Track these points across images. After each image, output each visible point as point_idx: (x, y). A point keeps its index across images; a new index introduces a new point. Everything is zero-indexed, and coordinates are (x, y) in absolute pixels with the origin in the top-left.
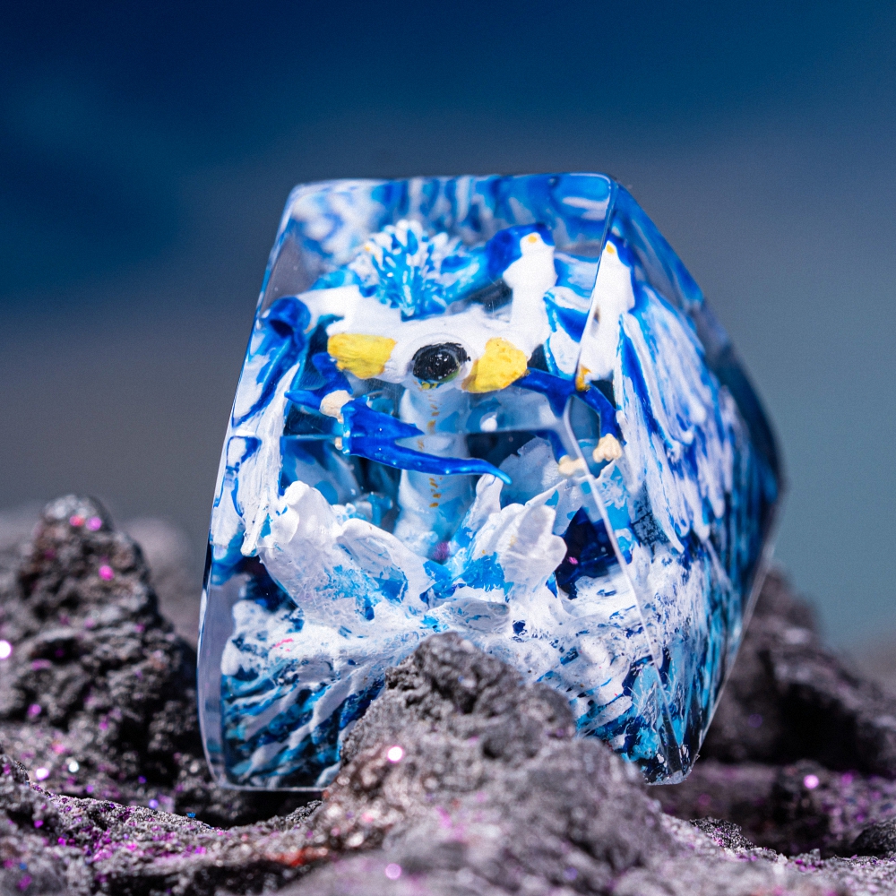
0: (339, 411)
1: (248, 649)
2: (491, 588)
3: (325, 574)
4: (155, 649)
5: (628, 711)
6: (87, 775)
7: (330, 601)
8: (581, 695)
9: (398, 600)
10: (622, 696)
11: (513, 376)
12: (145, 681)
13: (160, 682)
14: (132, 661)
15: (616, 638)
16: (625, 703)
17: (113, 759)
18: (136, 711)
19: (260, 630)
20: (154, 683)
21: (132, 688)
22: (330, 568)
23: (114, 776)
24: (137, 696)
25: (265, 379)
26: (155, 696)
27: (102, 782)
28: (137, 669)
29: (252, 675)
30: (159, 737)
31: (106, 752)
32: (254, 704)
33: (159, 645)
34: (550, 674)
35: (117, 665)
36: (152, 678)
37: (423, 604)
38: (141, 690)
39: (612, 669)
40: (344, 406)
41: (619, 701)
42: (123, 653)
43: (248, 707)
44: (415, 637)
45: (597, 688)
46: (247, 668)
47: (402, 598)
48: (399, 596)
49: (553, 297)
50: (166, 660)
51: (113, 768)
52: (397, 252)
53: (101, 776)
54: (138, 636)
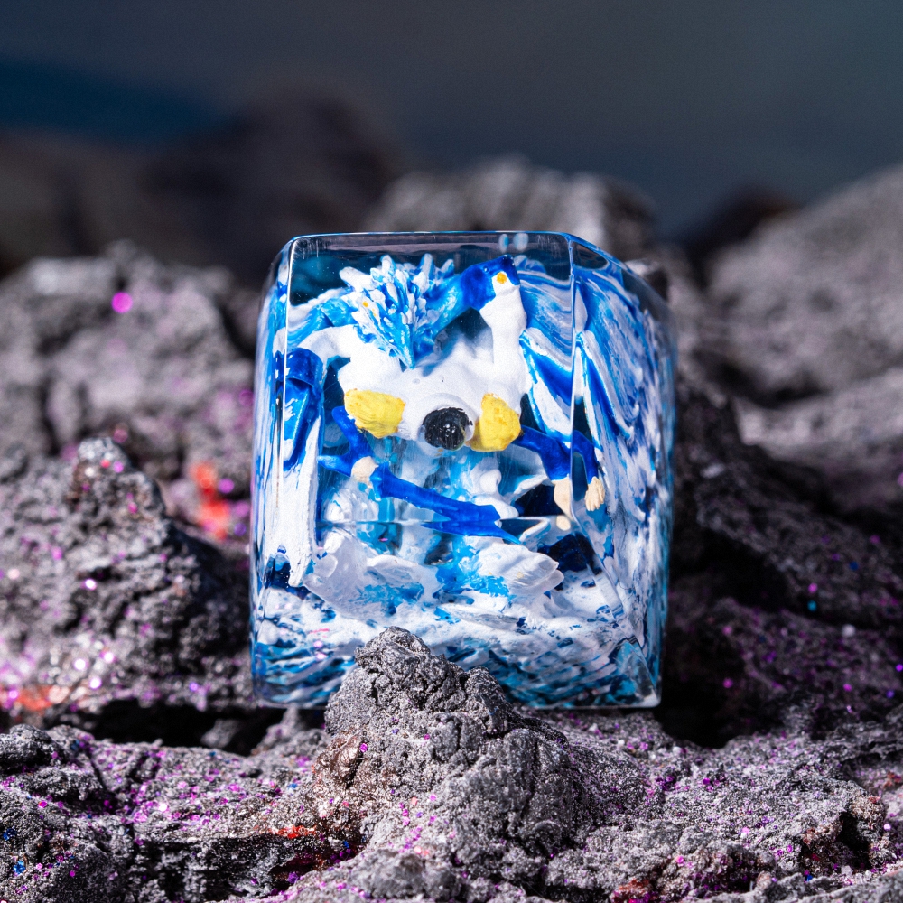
0: (368, 480)
1: (284, 626)
2: (496, 596)
3: (358, 592)
4: (176, 575)
5: (614, 673)
6: (133, 679)
7: (361, 606)
8: (575, 665)
9: (415, 599)
10: (608, 664)
11: (510, 438)
12: (171, 606)
13: (183, 606)
14: (158, 589)
15: (605, 631)
16: (612, 668)
17: (152, 662)
18: (165, 631)
19: (294, 614)
20: (179, 607)
21: (161, 614)
22: (363, 589)
23: (155, 677)
24: (166, 620)
25: (294, 436)
26: (180, 618)
27: (145, 684)
28: (164, 595)
29: (290, 645)
30: (187, 649)
31: (147, 657)
32: (293, 666)
33: (180, 572)
34: (548, 654)
35: (148, 593)
36: (176, 603)
37: (435, 600)
38: (169, 615)
39: (601, 650)
40: (372, 475)
41: (606, 668)
42: (152, 583)
43: (289, 667)
44: (433, 629)
45: (589, 662)
46: (285, 640)
47: (419, 598)
48: (416, 597)
49: (528, 341)
50: (188, 583)
51: (153, 668)
52: (392, 312)
53: (144, 678)
54: (162, 565)
